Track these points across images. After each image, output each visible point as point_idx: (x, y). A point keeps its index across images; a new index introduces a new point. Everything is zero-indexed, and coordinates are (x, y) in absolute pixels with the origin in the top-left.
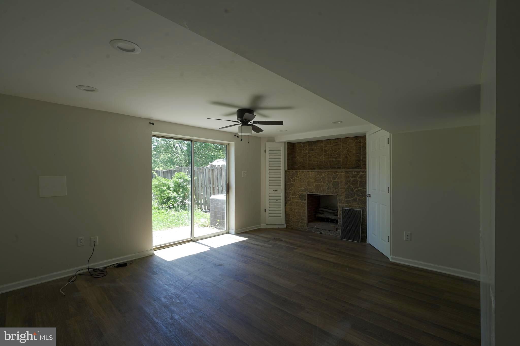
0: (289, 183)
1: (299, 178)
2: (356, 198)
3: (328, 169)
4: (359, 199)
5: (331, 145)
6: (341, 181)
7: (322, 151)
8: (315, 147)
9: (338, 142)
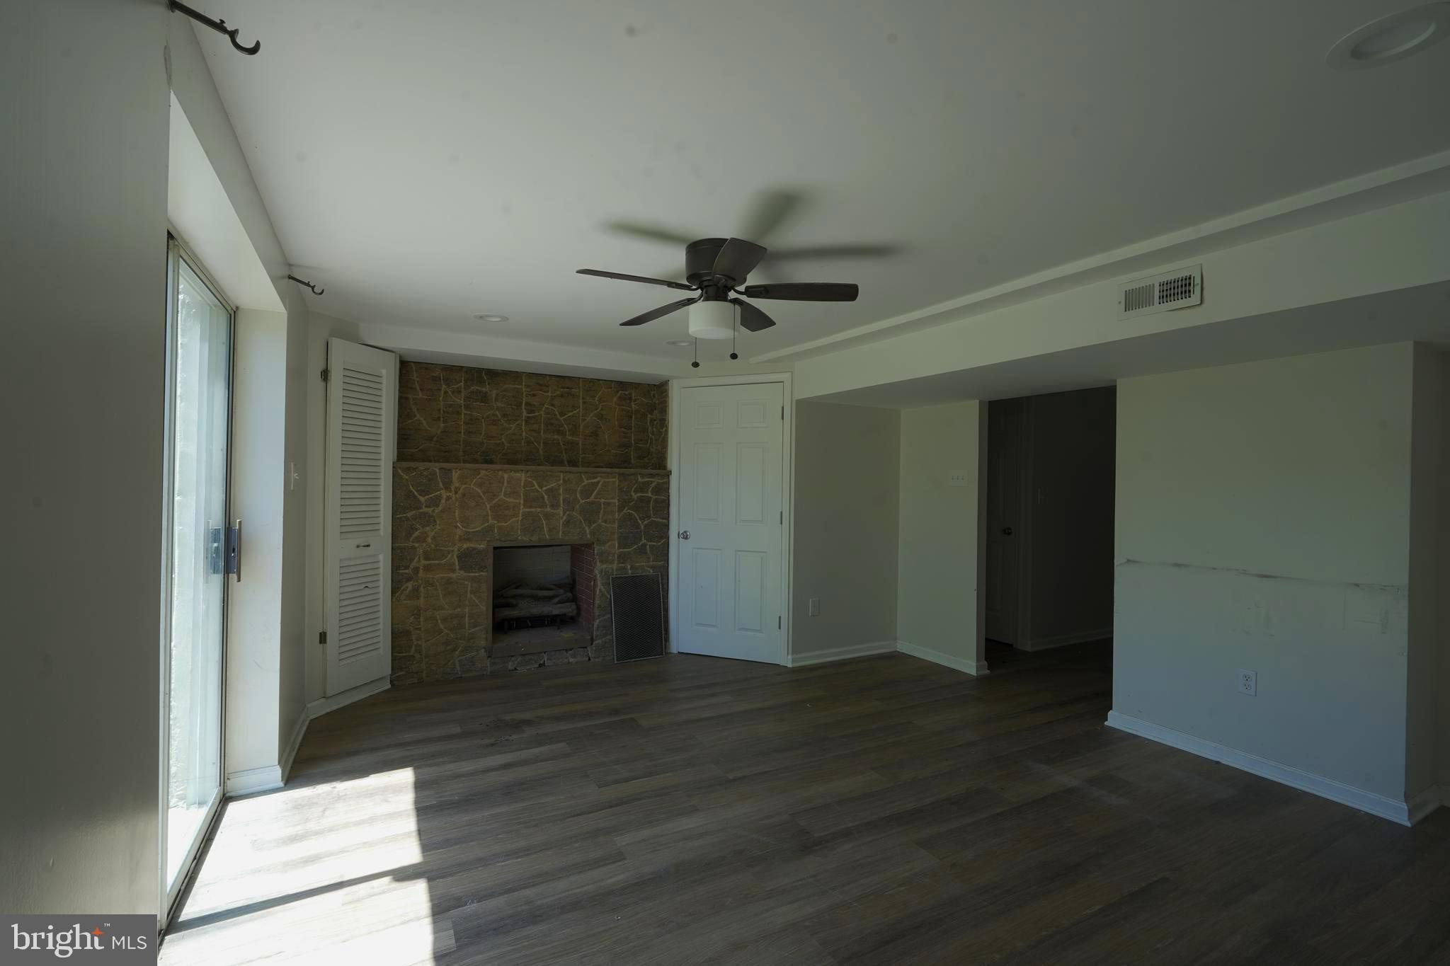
0: (409, 515)
1: (456, 493)
2: (645, 545)
3: (539, 465)
4: (651, 547)
5: (549, 394)
6: (606, 501)
7: (518, 405)
8: (495, 392)
9: (572, 388)
